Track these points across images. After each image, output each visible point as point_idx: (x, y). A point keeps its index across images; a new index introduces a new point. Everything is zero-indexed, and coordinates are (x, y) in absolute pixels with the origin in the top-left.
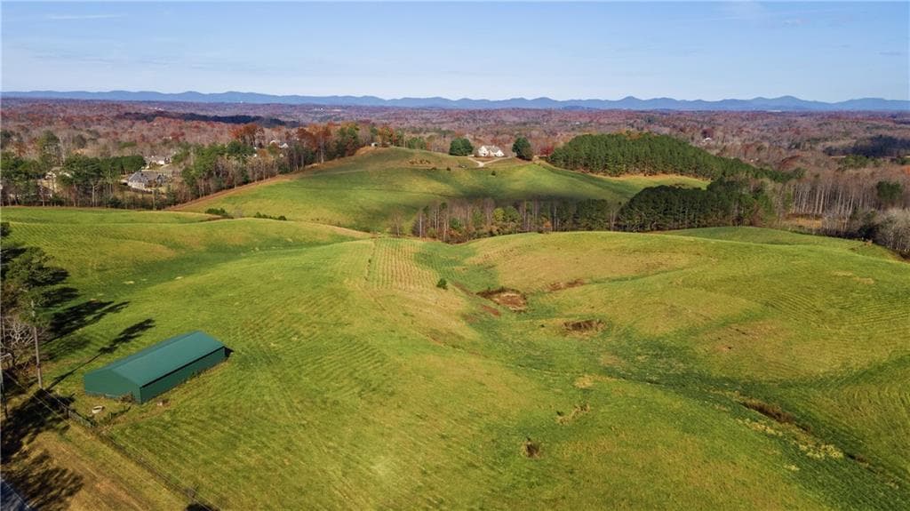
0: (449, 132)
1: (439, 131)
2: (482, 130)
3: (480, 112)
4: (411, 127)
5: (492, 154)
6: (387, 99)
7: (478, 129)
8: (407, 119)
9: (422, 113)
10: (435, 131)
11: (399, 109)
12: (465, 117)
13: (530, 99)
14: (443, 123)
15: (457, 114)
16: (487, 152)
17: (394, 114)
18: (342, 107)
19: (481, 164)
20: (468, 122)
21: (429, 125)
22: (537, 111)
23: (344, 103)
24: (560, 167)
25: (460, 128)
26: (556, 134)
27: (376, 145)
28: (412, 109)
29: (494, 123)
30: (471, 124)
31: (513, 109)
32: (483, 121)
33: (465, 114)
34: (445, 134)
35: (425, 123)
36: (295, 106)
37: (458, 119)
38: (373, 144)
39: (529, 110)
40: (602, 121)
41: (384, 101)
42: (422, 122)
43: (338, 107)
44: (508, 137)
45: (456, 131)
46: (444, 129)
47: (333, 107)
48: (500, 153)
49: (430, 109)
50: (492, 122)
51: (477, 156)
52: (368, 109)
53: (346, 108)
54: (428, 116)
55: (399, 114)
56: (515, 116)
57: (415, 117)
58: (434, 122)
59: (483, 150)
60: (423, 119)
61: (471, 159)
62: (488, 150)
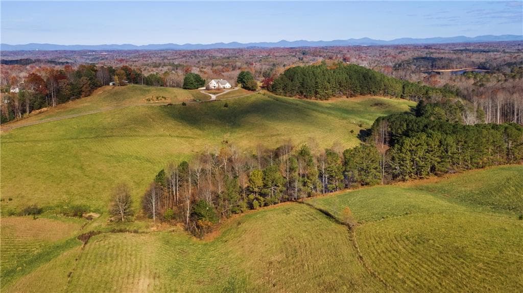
0: (180, 65)
1: (173, 65)
2: (201, 63)
3: (198, 51)
4: (153, 63)
5: (222, 86)
6: (138, 45)
7: (199, 62)
8: (150, 57)
9: (161, 53)
10: (170, 64)
11: (146, 51)
12: (189, 55)
13: (227, 43)
14: (175, 59)
15: (184, 53)
16: (217, 85)
17: (142, 55)
18: (108, 51)
19: (213, 97)
20: (192, 58)
21: (166, 61)
22: (234, 50)
23: (109, 49)
24: (280, 95)
25: (186, 62)
26: (253, 64)
27: (113, 84)
28: (155, 51)
29: (208, 58)
30: (194, 59)
31: (219, 49)
32: (202, 57)
33: (189, 53)
34: (176, 67)
35: (163, 60)
36: (75, 51)
37: (184, 56)
38: (111, 84)
39: (228, 49)
40: (275, 54)
41: (137, 46)
42: (161, 59)
43: (105, 51)
44: (221, 67)
45: (185, 64)
46: (176, 63)
47: (102, 51)
48: (228, 85)
49: (166, 51)
50: (207, 57)
51: (208, 89)
52: (125, 52)
53: (111, 52)
54: (165, 55)
55: (146, 54)
56: (221, 53)
57: (156, 56)
58: (169, 58)
59: (213, 84)
60: (161, 57)
61: (203, 92)
62: (217, 83)
